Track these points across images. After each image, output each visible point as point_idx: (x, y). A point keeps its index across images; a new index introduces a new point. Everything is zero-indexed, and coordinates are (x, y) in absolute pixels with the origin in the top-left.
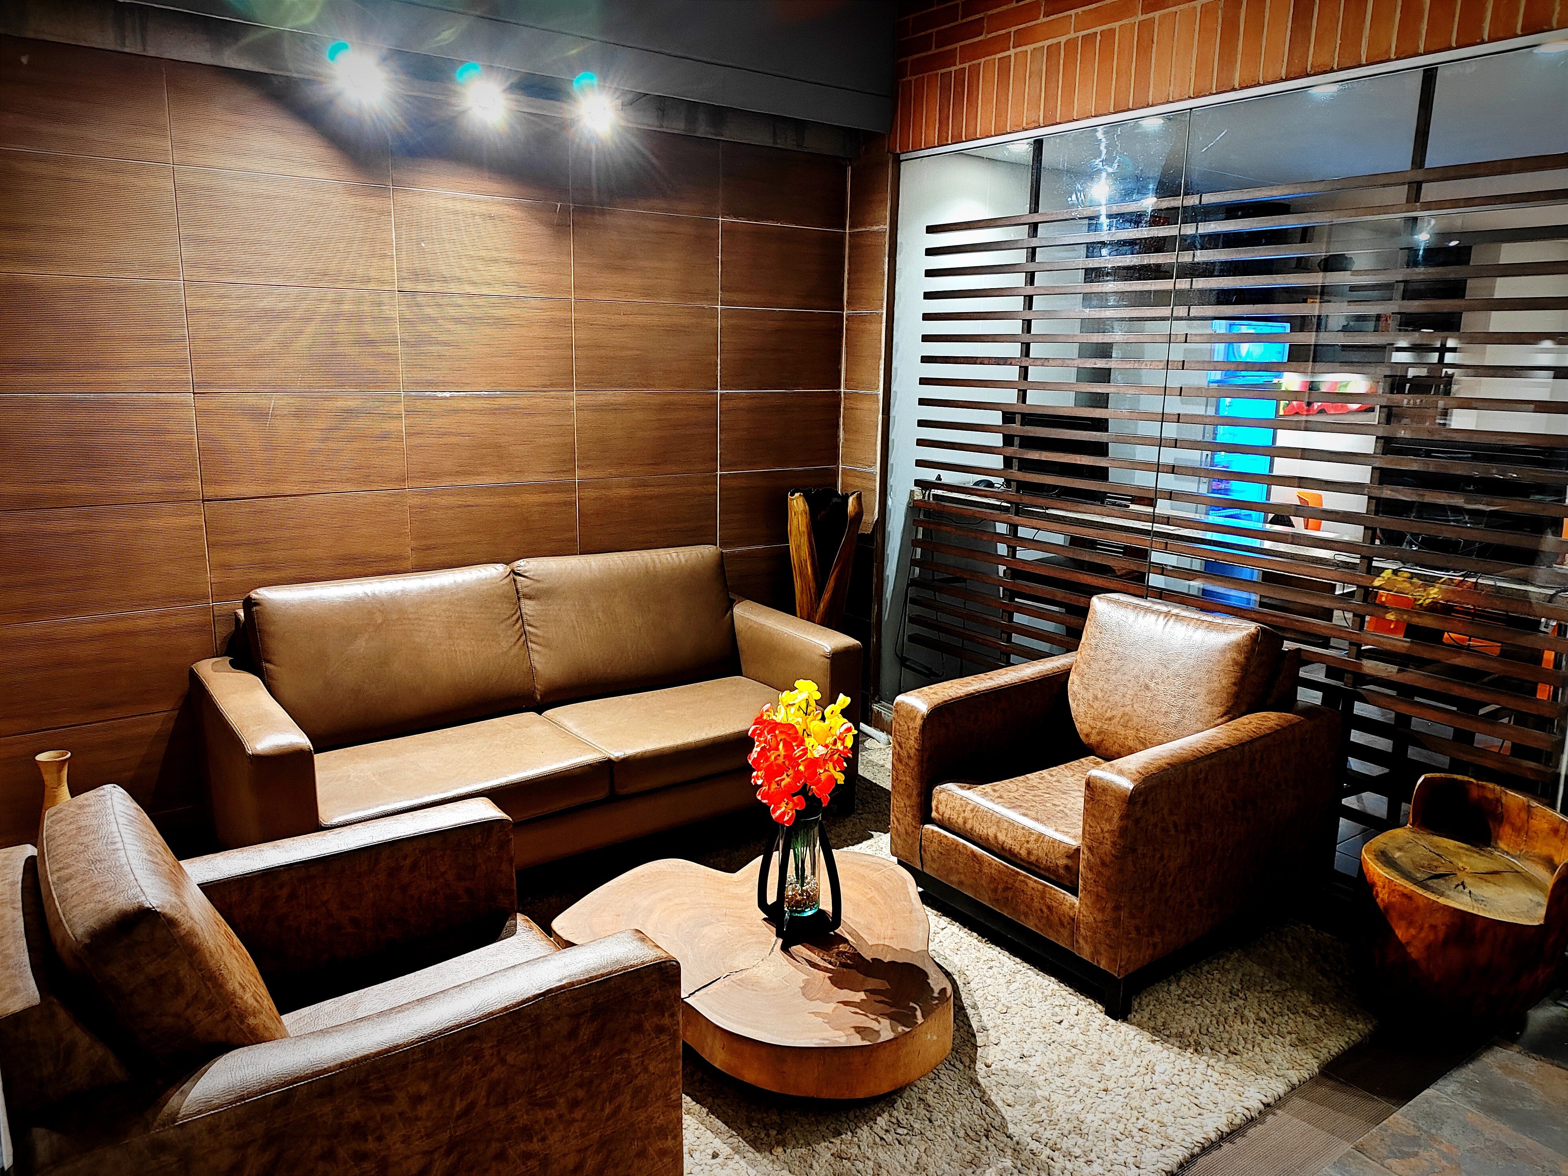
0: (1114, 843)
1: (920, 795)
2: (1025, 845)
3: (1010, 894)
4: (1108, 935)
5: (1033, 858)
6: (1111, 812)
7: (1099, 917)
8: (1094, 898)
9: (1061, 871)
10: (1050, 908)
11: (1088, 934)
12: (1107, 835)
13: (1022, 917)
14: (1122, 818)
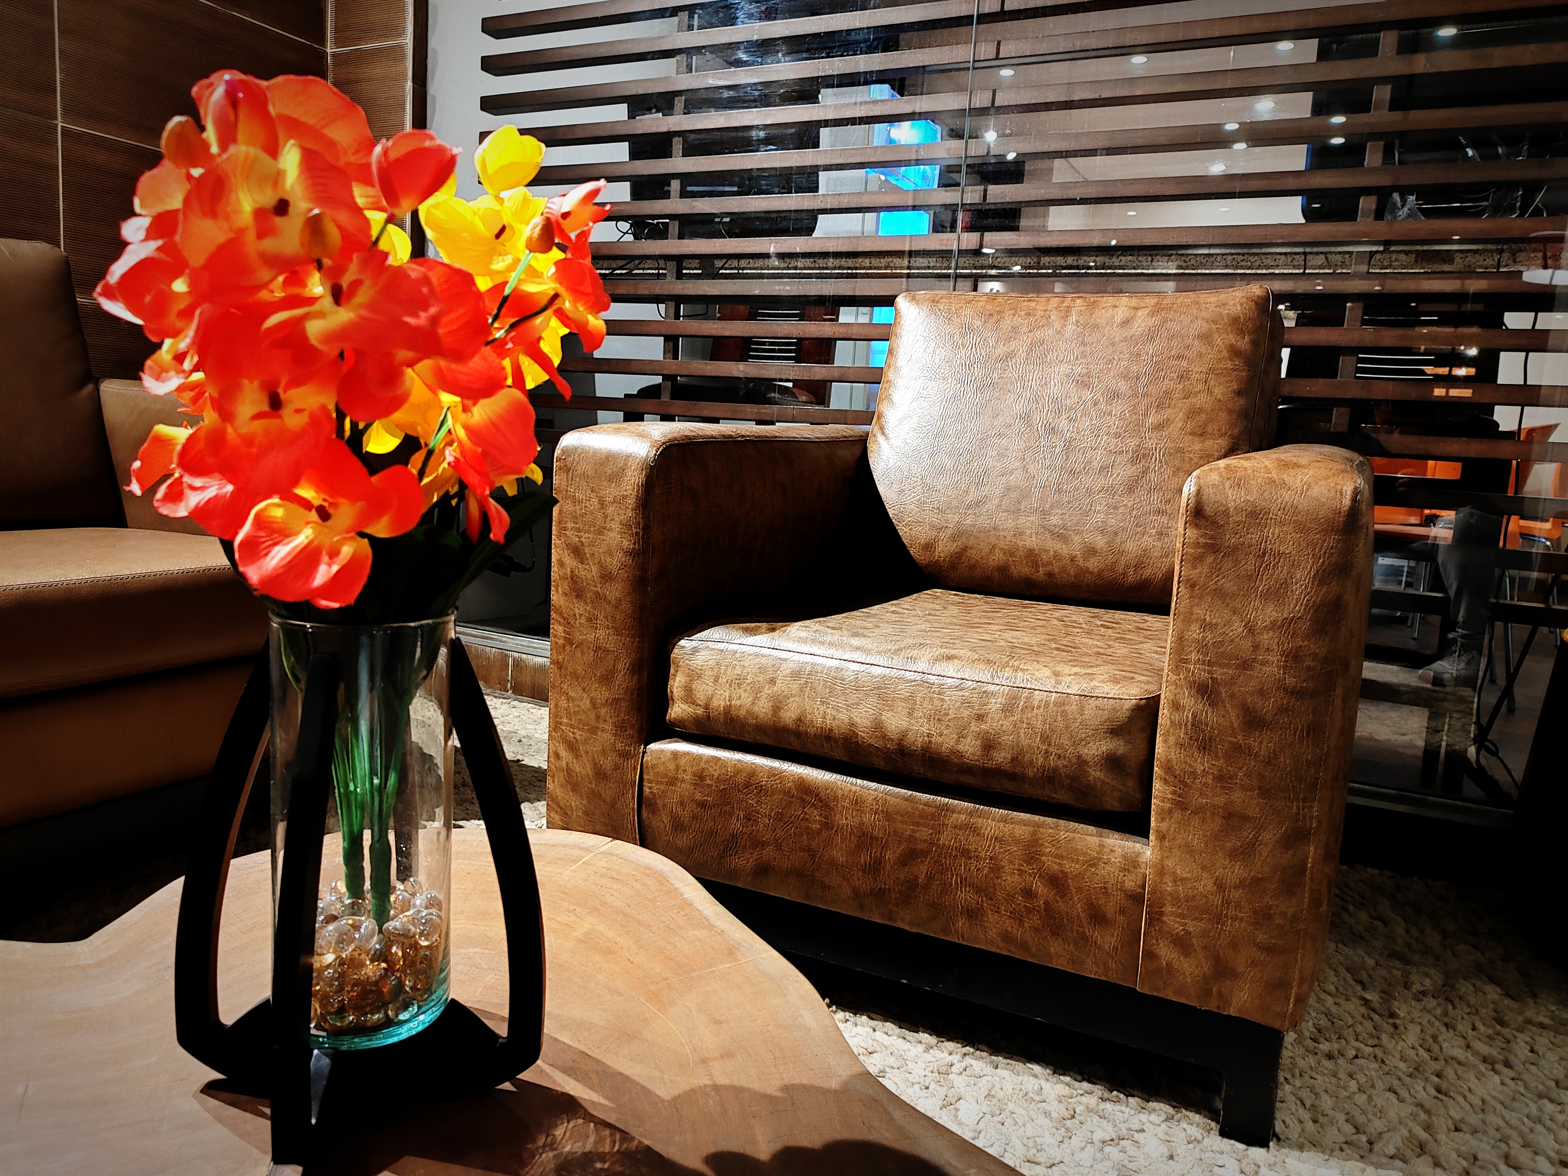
0: (1293, 658)
1: (636, 668)
2: (974, 727)
3: (922, 870)
4: (1263, 916)
5: (1001, 757)
6: (1281, 572)
7: (1235, 872)
8: (1215, 825)
9: (1096, 774)
10: (1057, 882)
11: (1192, 926)
12: (1266, 638)
13: (961, 923)
14: (1322, 578)
